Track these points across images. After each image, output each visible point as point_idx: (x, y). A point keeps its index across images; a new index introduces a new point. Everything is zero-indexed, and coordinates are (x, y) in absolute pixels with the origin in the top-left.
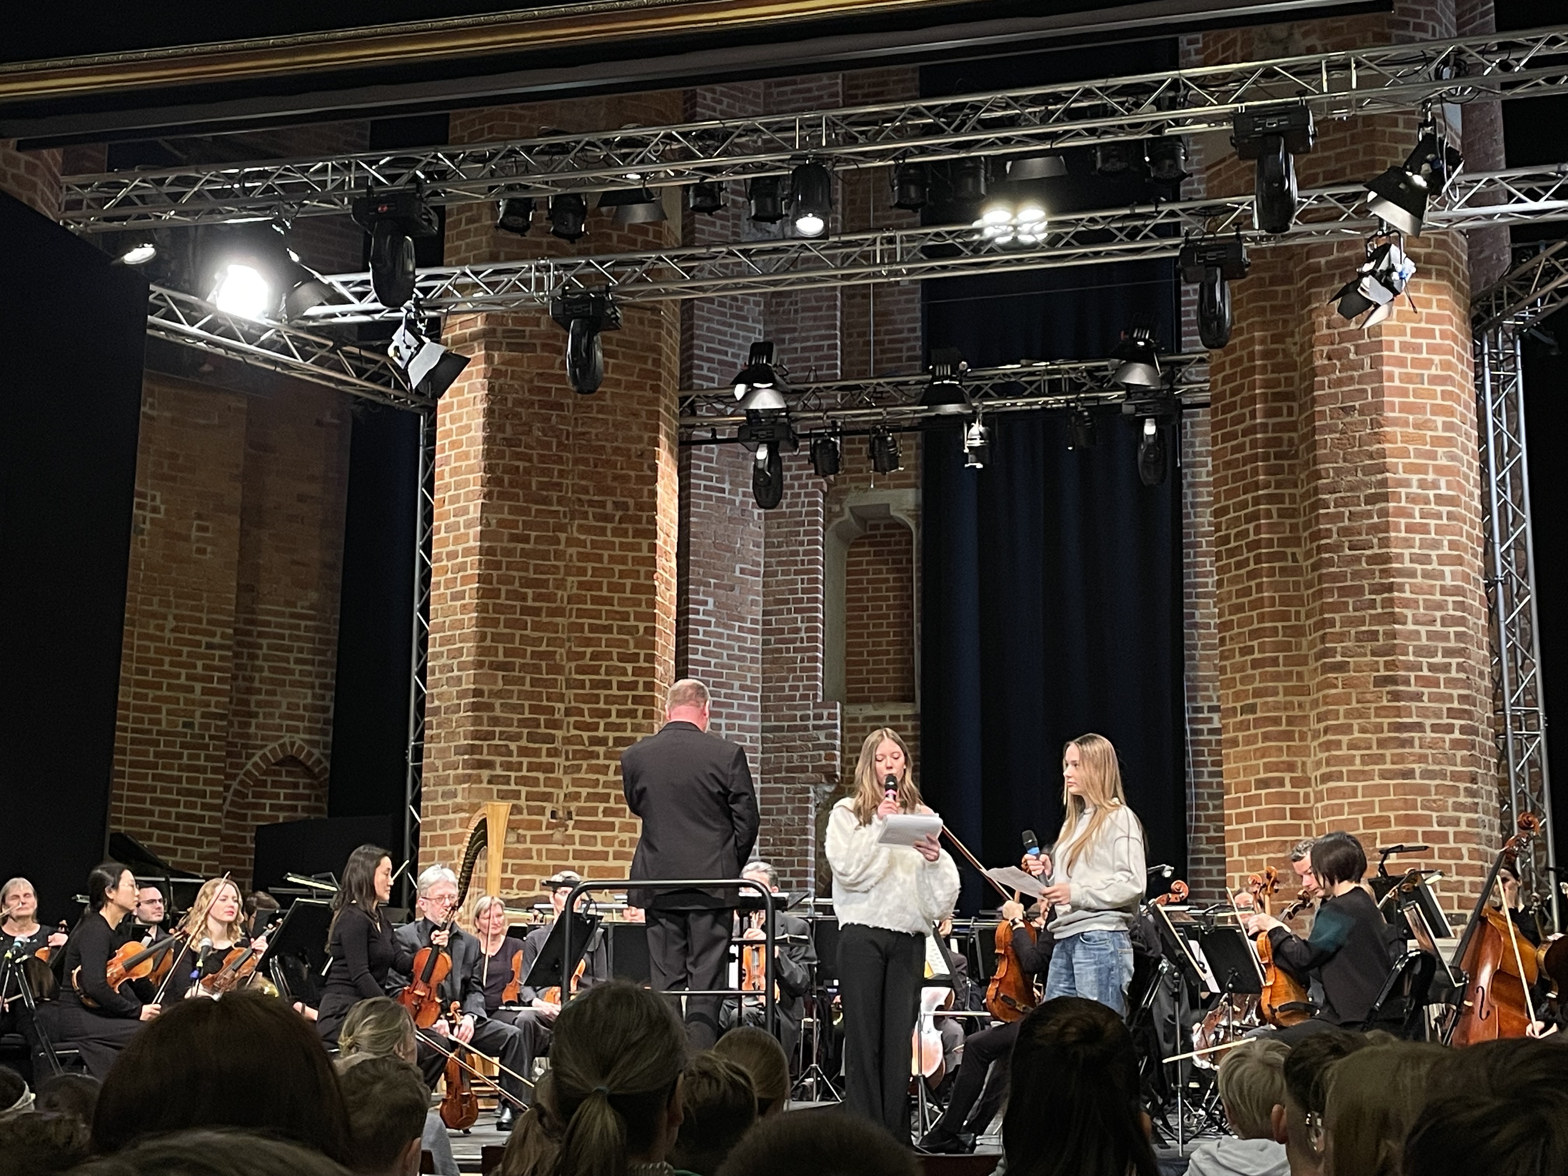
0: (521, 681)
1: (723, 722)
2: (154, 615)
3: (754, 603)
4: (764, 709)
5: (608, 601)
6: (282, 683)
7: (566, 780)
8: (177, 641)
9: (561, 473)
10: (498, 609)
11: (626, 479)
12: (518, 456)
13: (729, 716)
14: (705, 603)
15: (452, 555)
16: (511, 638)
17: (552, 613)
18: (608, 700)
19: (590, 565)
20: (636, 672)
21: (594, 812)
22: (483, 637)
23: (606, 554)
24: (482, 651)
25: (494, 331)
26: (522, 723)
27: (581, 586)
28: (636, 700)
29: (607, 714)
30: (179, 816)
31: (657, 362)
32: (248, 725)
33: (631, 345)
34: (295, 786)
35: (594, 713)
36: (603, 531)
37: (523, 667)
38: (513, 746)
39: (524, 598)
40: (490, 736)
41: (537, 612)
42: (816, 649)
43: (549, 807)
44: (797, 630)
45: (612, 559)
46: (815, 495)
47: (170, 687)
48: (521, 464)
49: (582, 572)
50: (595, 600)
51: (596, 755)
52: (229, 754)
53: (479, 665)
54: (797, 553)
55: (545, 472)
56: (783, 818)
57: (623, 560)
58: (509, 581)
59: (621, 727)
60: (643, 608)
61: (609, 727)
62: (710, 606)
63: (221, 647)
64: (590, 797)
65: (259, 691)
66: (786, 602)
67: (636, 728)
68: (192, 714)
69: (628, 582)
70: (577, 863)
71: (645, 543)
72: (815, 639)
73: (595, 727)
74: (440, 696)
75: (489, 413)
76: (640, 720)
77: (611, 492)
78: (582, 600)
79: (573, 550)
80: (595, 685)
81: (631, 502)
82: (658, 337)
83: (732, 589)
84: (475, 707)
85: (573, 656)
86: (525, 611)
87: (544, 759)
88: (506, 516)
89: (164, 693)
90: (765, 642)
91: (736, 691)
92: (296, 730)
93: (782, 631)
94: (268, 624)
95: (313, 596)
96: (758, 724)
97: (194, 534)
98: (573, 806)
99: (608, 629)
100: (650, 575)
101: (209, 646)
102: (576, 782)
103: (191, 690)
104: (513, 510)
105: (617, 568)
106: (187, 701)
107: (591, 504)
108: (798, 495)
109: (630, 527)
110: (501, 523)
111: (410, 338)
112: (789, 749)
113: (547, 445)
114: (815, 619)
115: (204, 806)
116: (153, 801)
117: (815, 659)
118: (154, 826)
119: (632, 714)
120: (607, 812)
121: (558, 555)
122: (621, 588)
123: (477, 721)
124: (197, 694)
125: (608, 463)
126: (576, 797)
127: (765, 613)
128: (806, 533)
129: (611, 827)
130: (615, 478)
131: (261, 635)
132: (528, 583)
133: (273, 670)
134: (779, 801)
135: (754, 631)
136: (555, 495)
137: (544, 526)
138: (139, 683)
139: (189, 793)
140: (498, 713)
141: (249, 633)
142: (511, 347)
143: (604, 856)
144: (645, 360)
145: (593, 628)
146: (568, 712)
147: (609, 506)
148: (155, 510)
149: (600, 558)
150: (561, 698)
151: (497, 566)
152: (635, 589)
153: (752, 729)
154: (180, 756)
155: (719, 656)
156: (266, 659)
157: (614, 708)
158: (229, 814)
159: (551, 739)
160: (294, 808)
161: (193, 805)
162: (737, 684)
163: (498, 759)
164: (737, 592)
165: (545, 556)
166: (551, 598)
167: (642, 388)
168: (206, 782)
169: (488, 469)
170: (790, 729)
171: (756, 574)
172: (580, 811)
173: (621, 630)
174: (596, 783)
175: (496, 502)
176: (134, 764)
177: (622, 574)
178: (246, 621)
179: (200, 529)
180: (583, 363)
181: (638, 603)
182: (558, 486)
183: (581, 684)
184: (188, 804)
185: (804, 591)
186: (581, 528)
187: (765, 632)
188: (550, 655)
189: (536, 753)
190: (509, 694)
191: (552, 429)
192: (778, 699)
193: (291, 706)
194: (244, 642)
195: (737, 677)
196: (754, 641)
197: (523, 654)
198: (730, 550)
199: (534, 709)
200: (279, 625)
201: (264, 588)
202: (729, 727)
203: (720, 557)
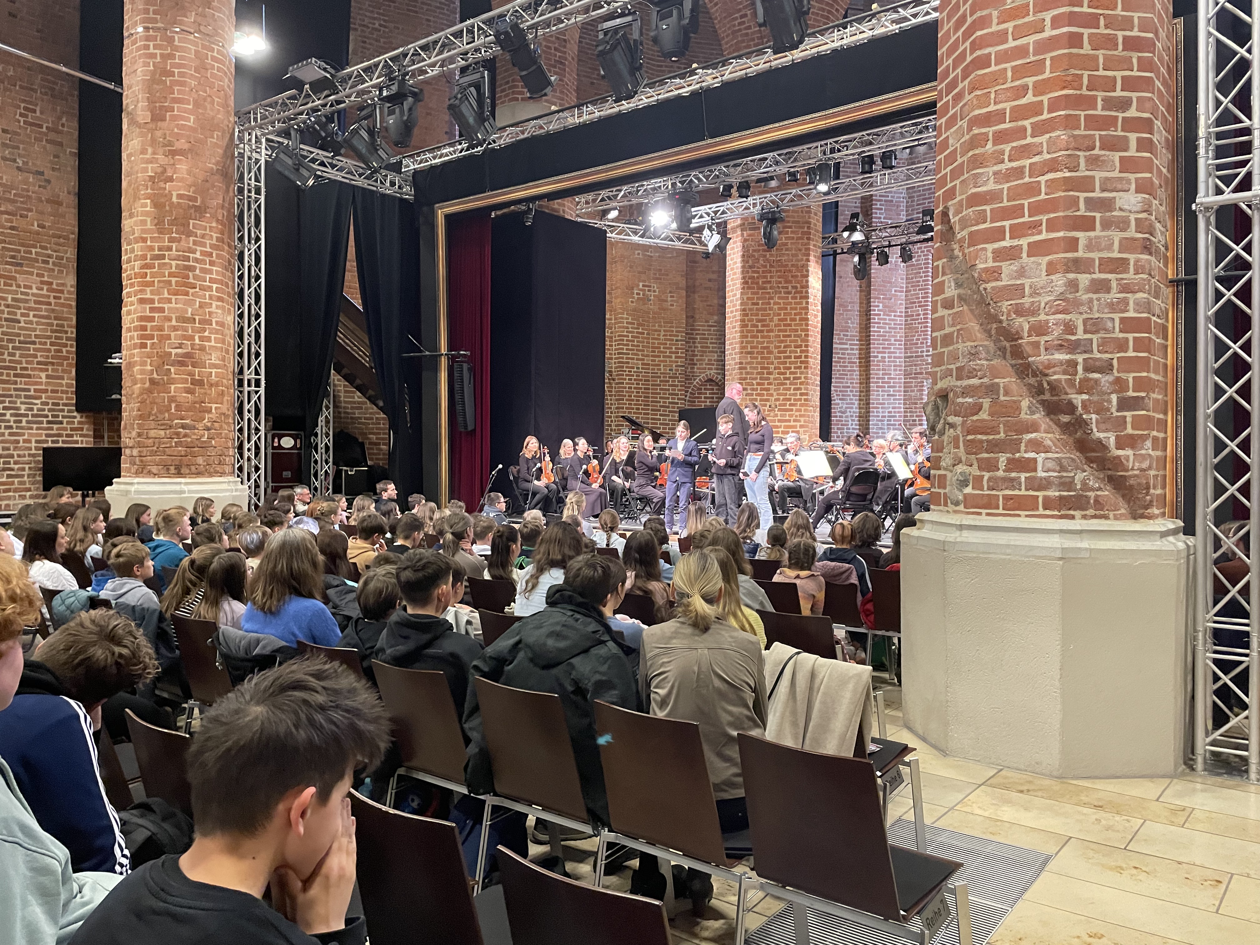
0: (757, 358)
1: (886, 355)
2: (656, 331)
3: (901, 304)
4: (906, 349)
5: (790, 325)
6: (705, 352)
7: (775, 394)
8: (665, 340)
9: (771, 277)
10: (748, 331)
11: (797, 276)
12: (754, 272)
13: (889, 353)
14: (878, 306)
15: (732, 312)
16: (753, 342)
17: (768, 331)
18: (790, 363)
19: (782, 312)
20: (801, 352)
21: (785, 405)
22: (742, 342)
23: (789, 307)
24: (742, 348)
25: (744, 224)
26: (758, 373)
27: (779, 320)
28: (801, 362)
29: (790, 368)
30: (670, 403)
31: (809, 228)
32: (693, 368)
33: (798, 222)
34: (713, 389)
35: (785, 368)
36: (788, 298)
37: (757, 353)
38: (754, 382)
39: (757, 326)
40: (745, 379)
41: (762, 331)
42: (927, 322)
43: (768, 404)
44: (919, 315)
45: (791, 309)
46: (927, 255)
47: (664, 357)
48: (756, 275)
49: (779, 315)
50: (785, 325)
51: (786, 384)
52: (686, 379)
53: (742, 353)
54: (919, 282)
55: (766, 277)
56: (913, 394)
57: (796, 309)
58: (752, 320)
59: (795, 373)
60: (804, 327)
61: (791, 373)
62: (881, 308)
63: (681, 340)
64: (784, 400)
65: (697, 355)
66: (915, 303)
67: (801, 373)
68: (672, 366)
69: (798, 317)
70: (779, 424)
71: (804, 301)
72: (927, 318)
73: (786, 373)
74: (730, 364)
75: (743, 256)
76: (803, 370)
77: (791, 282)
78: (779, 325)
79: (776, 307)
80: (785, 357)
81: (798, 285)
82: (809, 217)
83: (891, 299)
84: (740, 368)
85: (776, 347)
86: (758, 331)
87: (766, 386)
88: (750, 296)
89: (662, 359)
90: (906, 321)
91: (893, 342)
92: (711, 369)
93: (913, 316)
94: (699, 330)
95: (716, 318)
96: (903, 355)
97: (669, 299)
98: (778, 403)
99: (790, 336)
100: (806, 314)
101: (677, 341)
102: (778, 394)
103: (671, 357)
104: (753, 293)
105: (793, 312)
106: (670, 361)
107: (783, 287)
108: (920, 256)
109: (798, 295)
110: (748, 299)
111: (709, 232)
112: (915, 365)
113: (765, 266)
114: (927, 310)
115: (678, 399)
116: (660, 398)
117: (927, 327)
118: (661, 406)
119: (800, 368)
120: (790, 405)
121: (770, 309)
122: (795, 320)
123: (741, 373)
124: (673, 359)
125: (790, 271)
126: (778, 400)
127: (906, 308)
128: (924, 272)
129: (792, 410)
130: (792, 276)
131: (697, 334)
132: (759, 321)
133: (702, 347)
134: (911, 387)
135: (901, 316)
136: (768, 286)
137: (765, 298)
138: (652, 356)
139: (672, 394)
140: (748, 370)
141: (692, 334)
142: (750, 229)
143: (789, 421)
144: (803, 228)
145: (784, 336)
146: (775, 368)
147: (790, 288)
148: (654, 291)
149: (786, 309)
150: (772, 363)
151: (747, 315)
152: (801, 320)
153: (900, 358)
154: (668, 381)
155: (885, 328)
156: (699, 343)
157: (793, 366)
158: (689, 401)
159: (768, 379)
160: (713, 398)
161: (674, 399)
162: (893, 339)
163: (749, 387)
164: (893, 300)
165: (765, 310)
166: (768, 326)
167: (802, 238)
168: (679, 390)
169: (744, 278)
170: (916, 357)
171: (902, 292)
172: (780, 405)
173: (795, 336)
174: (786, 394)
175: (746, 290)
176: (652, 385)
177: (795, 314)
178: (691, 330)
179: (671, 297)
180: (768, 236)
181: (802, 325)
182: (770, 282)
183: (780, 358)
184: (672, 399)
185: (923, 298)
186: (779, 298)
187: (906, 316)
188: (768, 347)
189: (763, 384)
190: (753, 363)
191: (767, 260)
192: (911, 344)
193: (709, 360)
194: (690, 337)
195: (893, 336)
196: (901, 320)
197: (757, 348)
198: (890, 282)
199: (762, 368)
200: (703, 330)
201: (697, 316)
202: (889, 357)
203: (885, 286)
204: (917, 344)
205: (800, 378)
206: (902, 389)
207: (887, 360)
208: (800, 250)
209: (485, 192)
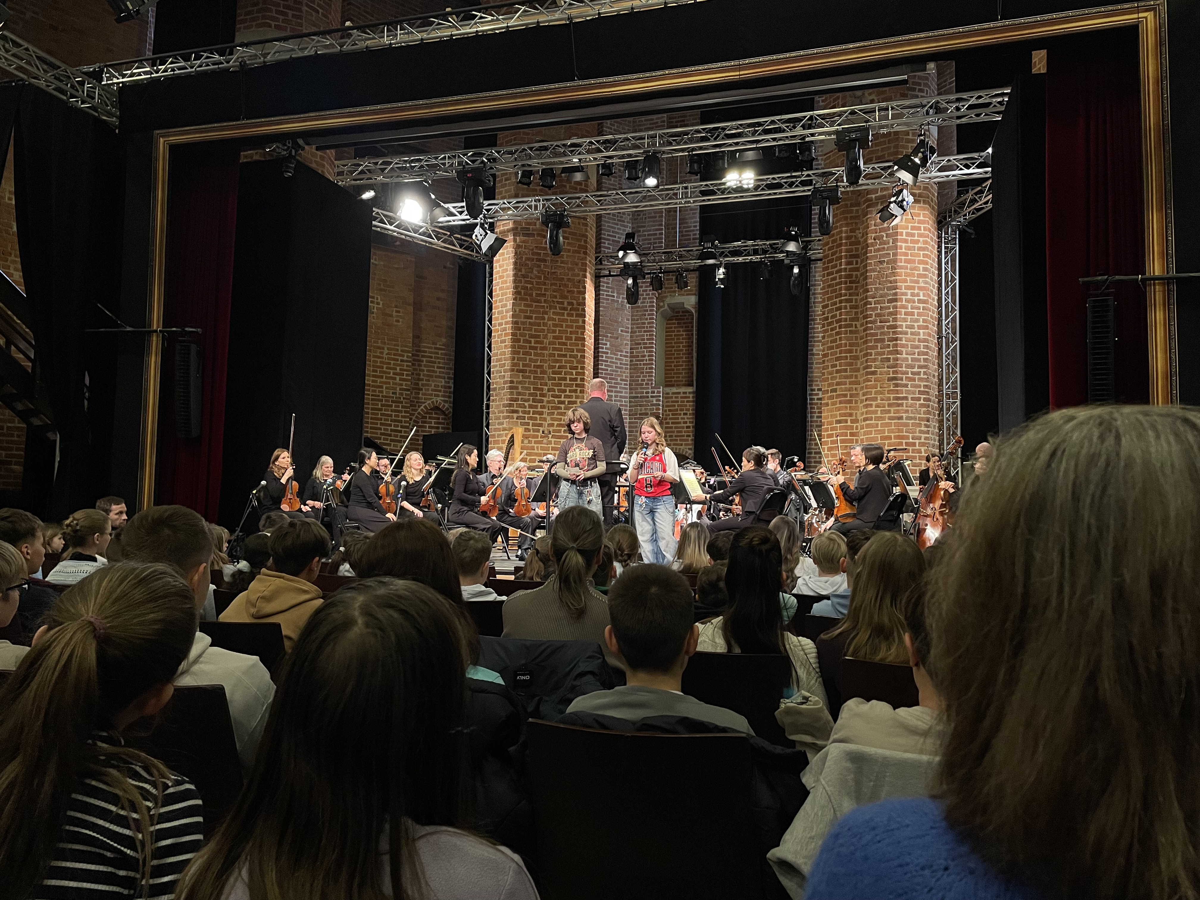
0: (529, 377)
1: (613, 394)
2: (379, 348)
3: (626, 344)
4: (630, 389)
5: (565, 344)
6: (432, 376)
7: (548, 418)
8: (389, 359)
9: (546, 290)
10: (519, 347)
11: (573, 292)
12: (526, 282)
13: (616, 392)
14: (606, 344)
15: (500, 324)
16: (525, 359)
17: (543, 349)
18: (565, 385)
19: (558, 329)
20: (577, 374)
21: (559, 431)
22: (513, 359)
23: (564, 324)
24: (513, 365)
25: (517, 228)
26: (531, 395)
27: (554, 337)
28: (577, 385)
29: (565, 391)
30: (392, 430)
31: (586, 242)
32: (419, 394)
33: (575, 234)
34: (439, 419)
35: (559, 391)
36: (563, 314)
37: (530, 371)
38: (526, 404)
39: (530, 342)
40: (516, 400)
41: (535, 348)
42: (652, 364)
43: (541, 429)
44: (644, 356)
45: (567, 326)
46: (652, 298)
47: (386, 378)
48: (529, 286)
49: (554, 332)
50: (559, 344)
51: (560, 408)
52: (411, 405)
53: (512, 370)
54: (644, 323)
55: (539, 289)
57: (572, 327)
58: (524, 335)
59: (571, 397)
60: (580, 347)
61: (566, 396)
62: (608, 346)
63: (407, 361)
65: (422, 380)
66: (640, 344)
67: (577, 397)
68: (395, 389)
69: (574, 336)
71: (581, 320)
72: (652, 360)
73: (560, 397)
74: (496, 383)
75: (515, 263)
76: (578, 394)
77: (566, 298)
78: (554, 343)
79: (550, 323)
80: (560, 379)
81: (575, 302)
82: (586, 231)
83: (617, 338)
84: (511, 388)
85: (550, 367)
86: (531, 348)
87: (539, 410)
88: (523, 308)
89: (384, 380)
90: (631, 361)
91: (619, 381)
92: (438, 396)
93: (638, 356)
94: (425, 352)
95: (444, 340)
96: (628, 395)
97: (394, 314)
98: (551, 429)
99: (565, 356)
100: (583, 333)
101: (402, 361)
102: (552, 419)
103: (395, 379)
104: (526, 305)
105: (569, 330)
106: (393, 384)
107: (558, 302)
108: (645, 299)
109: (574, 313)
110: (521, 311)
111: (482, 231)
112: (640, 406)
113: (540, 278)
114: (652, 352)
115: (402, 427)
116: (381, 424)
117: (652, 368)
118: (381, 434)
119: (575, 391)
121: (545, 325)
122: (571, 339)
123: (512, 393)
124: (398, 381)
125: (566, 286)
126: (552, 425)
127: (631, 349)
128: (649, 315)
130: (568, 292)
131: (423, 356)
132: (531, 336)
133: (428, 371)
135: (626, 356)
136: (543, 299)
137: (538, 312)
138: (374, 376)
139: (395, 421)
140: (520, 390)
141: (418, 356)
142: (525, 235)
144: (580, 240)
145: (559, 355)
146: (549, 390)
147: (566, 303)
148: (378, 304)
149: (562, 326)
150: (546, 385)
151: (519, 329)
152: (577, 339)
153: (625, 397)
154: (391, 406)
155: (612, 367)
156: (425, 366)
157: (568, 389)
159: (542, 401)
160: (438, 428)
161: (398, 426)
162: (619, 378)
163: (520, 409)
164: (619, 340)
165: (539, 325)
166: (542, 343)
167: (579, 252)
168: (402, 417)
169: (516, 287)
170: (641, 397)
171: (627, 332)
172: (554, 431)
173: (571, 356)
175: (518, 302)
176: (373, 409)
177: (571, 333)
178: (417, 351)
179: (397, 312)
180: (554, 241)
181: (577, 345)
182: (544, 295)
183: (554, 379)
184: (395, 426)
185: (648, 339)
186: (554, 313)
187: (631, 357)
188: (542, 366)
189: (536, 407)
190: (525, 382)
191: (542, 271)
192: (636, 385)
193: (436, 386)
194: (416, 360)
195: (619, 376)
196: (626, 360)
197: (530, 366)
198: (616, 322)
199: (535, 389)
200: (430, 353)
201: (423, 337)
202: (616, 396)
203: (612, 325)
204: (642, 384)
208: (577, 264)
209: (239, 120)
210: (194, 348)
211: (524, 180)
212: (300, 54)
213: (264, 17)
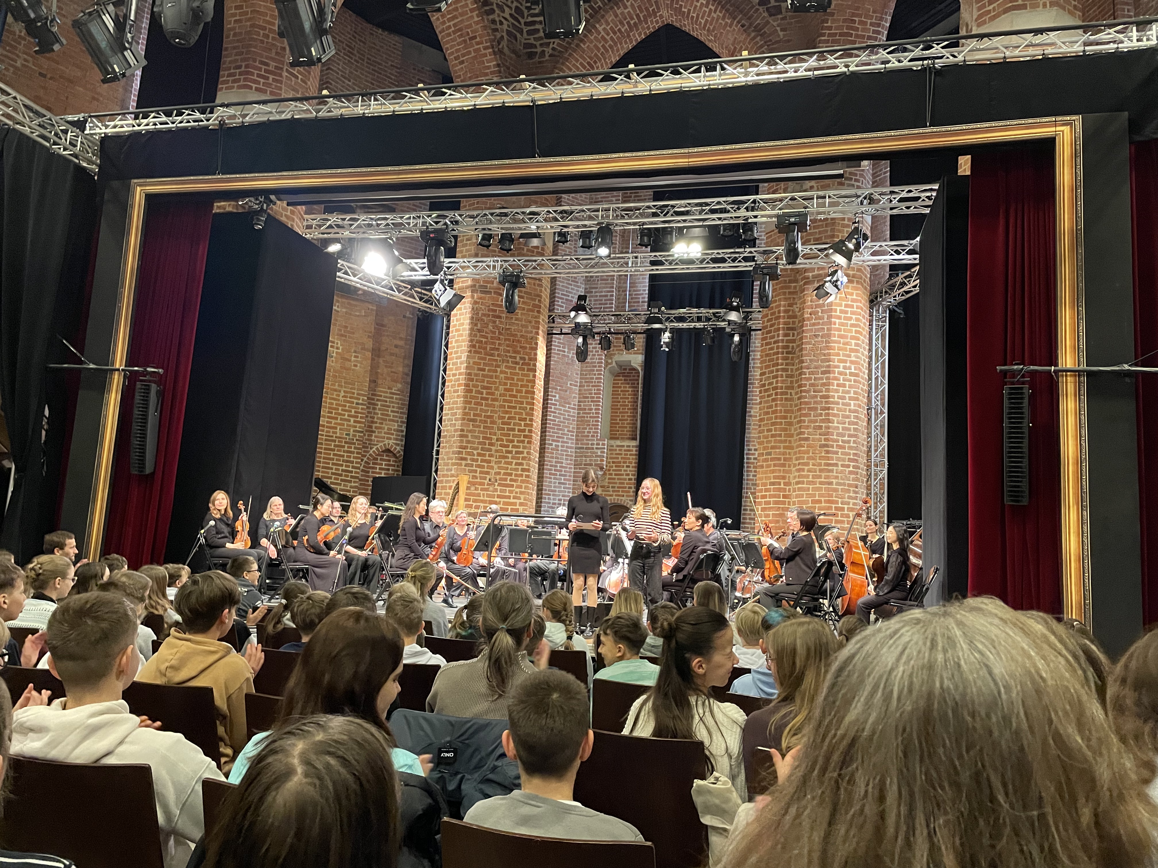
0: (479, 426)
1: (560, 444)
2: (336, 390)
3: (575, 397)
4: (577, 440)
5: (515, 396)
6: (386, 420)
7: (496, 466)
8: (344, 401)
9: (499, 344)
10: (472, 397)
11: (525, 348)
12: (482, 336)
13: (562, 442)
14: (555, 396)
15: (454, 375)
16: (476, 409)
17: (493, 400)
18: (513, 436)
19: (509, 382)
20: (525, 425)
21: (506, 480)
22: (465, 408)
23: (516, 378)
24: (465, 414)
25: (475, 286)
26: (479, 443)
27: (505, 390)
28: (525, 436)
29: (513, 441)
30: (342, 470)
31: (540, 301)
32: (371, 436)
33: (530, 294)
34: (389, 461)
35: (507, 441)
36: (515, 368)
37: (480, 421)
38: (475, 452)
39: (482, 394)
40: (465, 448)
41: (486, 399)
42: (598, 417)
43: (488, 477)
44: (591, 409)
45: (518, 380)
46: (601, 355)
47: (341, 419)
48: (484, 340)
49: (506, 384)
50: (510, 396)
51: (507, 457)
52: (364, 447)
53: (464, 419)
54: (593, 378)
55: (493, 343)
57: (522, 380)
58: (477, 386)
59: (518, 447)
60: (529, 400)
61: (513, 447)
62: (557, 398)
63: (362, 404)
64: (505, 474)
65: (376, 423)
66: (587, 397)
67: (524, 448)
68: (349, 430)
69: (524, 389)
70: (498, 500)
71: (531, 374)
72: (598, 413)
73: (508, 446)
74: (447, 431)
75: (472, 318)
76: (526, 444)
77: (518, 353)
78: (505, 395)
79: (502, 376)
80: (508, 429)
81: (527, 357)
82: (541, 291)
83: (566, 391)
84: (461, 436)
85: (500, 417)
86: (482, 399)
87: (487, 458)
88: (476, 360)
89: (339, 421)
90: (578, 413)
91: (566, 432)
92: (390, 439)
93: (585, 409)
94: (381, 396)
95: (399, 386)
96: (574, 446)
97: (353, 359)
98: (498, 477)
99: (515, 408)
100: (533, 387)
101: (357, 404)
102: (499, 468)
103: (350, 421)
104: (479, 358)
105: (520, 383)
106: (348, 425)
107: (511, 357)
108: (594, 355)
109: (526, 367)
110: (474, 363)
111: (441, 286)
112: (585, 456)
113: (494, 333)
114: (599, 405)
115: (353, 467)
116: (333, 464)
117: (598, 421)
118: (333, 474)
119: (523, 442)
120: (511, 480)
121: (496, 377)
122: (521, 392)
123: (462, 441)
124: (352, 423)
125: (518, 341)
126: (499, 473)
127: (579, 402)
128: (597, 370)
129: (512, 486)
130: (521, 347)
131: (378, 400)
132: (484, 387)
133: (382, 414)
135: (574, 409)
136: (496, 353)
137: (491, 365)
138: (329, 417)
139: (347, 461)
140: (470, 438)
141: (373, 399)
142: (482, 292)
143: (509, 497)
144: (535, 300)
145: (509, 407)
146: (497, 440)
147: (518, 358)
148: (338, 348)
149: (513, 379)
150: (495, 434)
151: (472, 380)
152: (527, 392)
153: (571, 448)
154: (344, 447)
155: (560, 418)
156: (380, 409)
157: (516, 439)
158: (363, 471)
159: (490, 450)
160: (388, 470)
161: (348, 466)
162: (566, 429)
163: (469, 457)
164: (568, 393)
165: (491, 377)
166: (493, 394)
167: (533, 311)
168: (354, 457)
169: (471, 341)
170: (586, 448)
171: (576, 386)
172: (501, 479)
173: (520, 408)
174: (507, 469)
175: (473, 354)
176: (325, 449)
177: (522, 386)
178: (372, 395)
179: (355, 357)
180: (510, 301)
181: (527, 398)
182: (498, 349)
183: (503, 429)
184: (346, 466)
185: (595, 394)
186: (506, 367)
187: (578, 409)
188: (491, 417)
189: (484, 455)
190: (475, 431)
191: (497, 326)
192: (582, 436)
193: (389, 429)
194: (371, 403)
195: (566, 427)
196: (574, 412)
197: (481, 416)
198: (566, 376)
199: (484, 438)
200: (385, 397)
201: (380, 382)
202: (562, 446)
203: (562, 379)
204: (588, 436)
205: (522, 453)
206: (572, 478)
207: (560, 448)
208: (530, 322)
209: (214, 174)
210: (154, 388)
211: (484, 242)
212: (277, 117)
213: (245, 80)
